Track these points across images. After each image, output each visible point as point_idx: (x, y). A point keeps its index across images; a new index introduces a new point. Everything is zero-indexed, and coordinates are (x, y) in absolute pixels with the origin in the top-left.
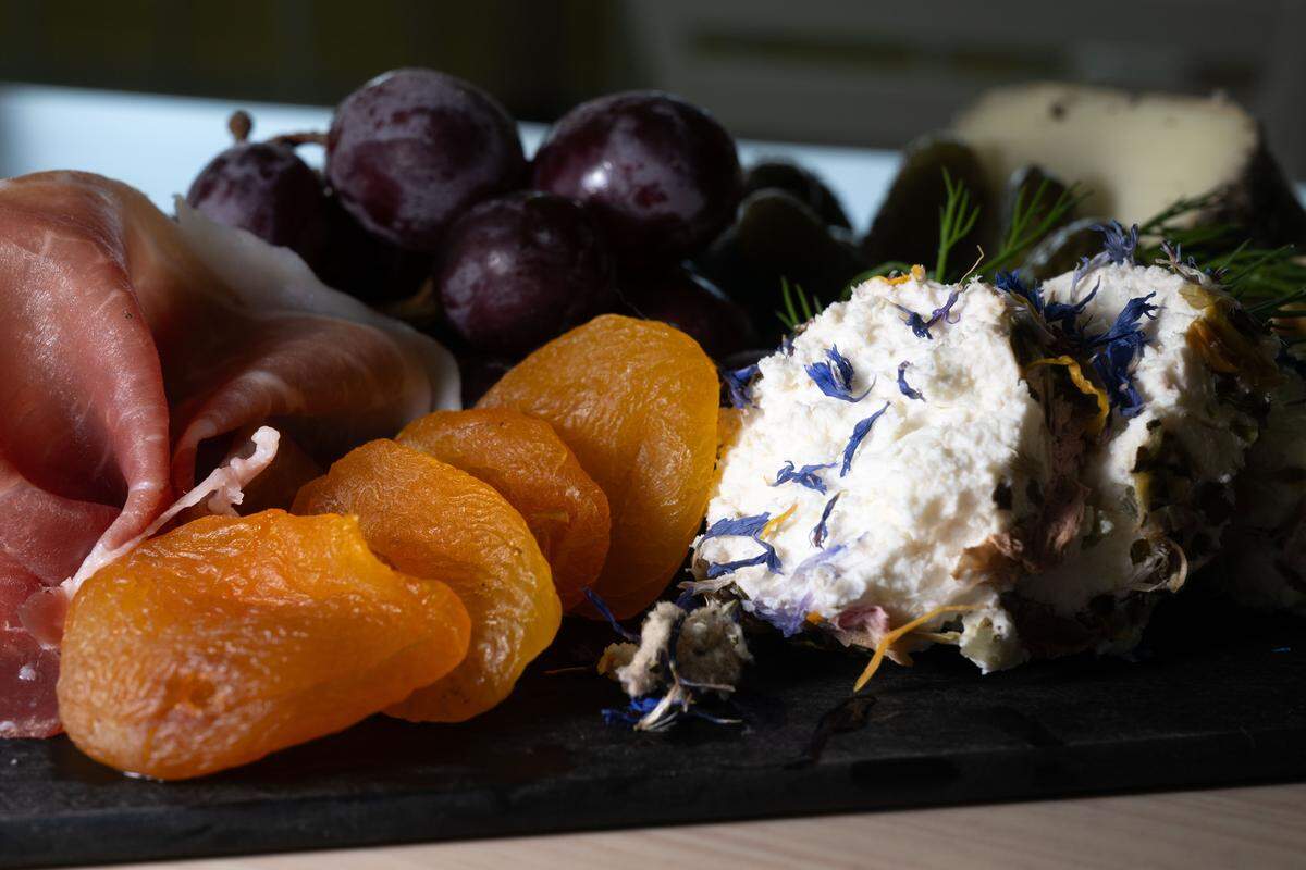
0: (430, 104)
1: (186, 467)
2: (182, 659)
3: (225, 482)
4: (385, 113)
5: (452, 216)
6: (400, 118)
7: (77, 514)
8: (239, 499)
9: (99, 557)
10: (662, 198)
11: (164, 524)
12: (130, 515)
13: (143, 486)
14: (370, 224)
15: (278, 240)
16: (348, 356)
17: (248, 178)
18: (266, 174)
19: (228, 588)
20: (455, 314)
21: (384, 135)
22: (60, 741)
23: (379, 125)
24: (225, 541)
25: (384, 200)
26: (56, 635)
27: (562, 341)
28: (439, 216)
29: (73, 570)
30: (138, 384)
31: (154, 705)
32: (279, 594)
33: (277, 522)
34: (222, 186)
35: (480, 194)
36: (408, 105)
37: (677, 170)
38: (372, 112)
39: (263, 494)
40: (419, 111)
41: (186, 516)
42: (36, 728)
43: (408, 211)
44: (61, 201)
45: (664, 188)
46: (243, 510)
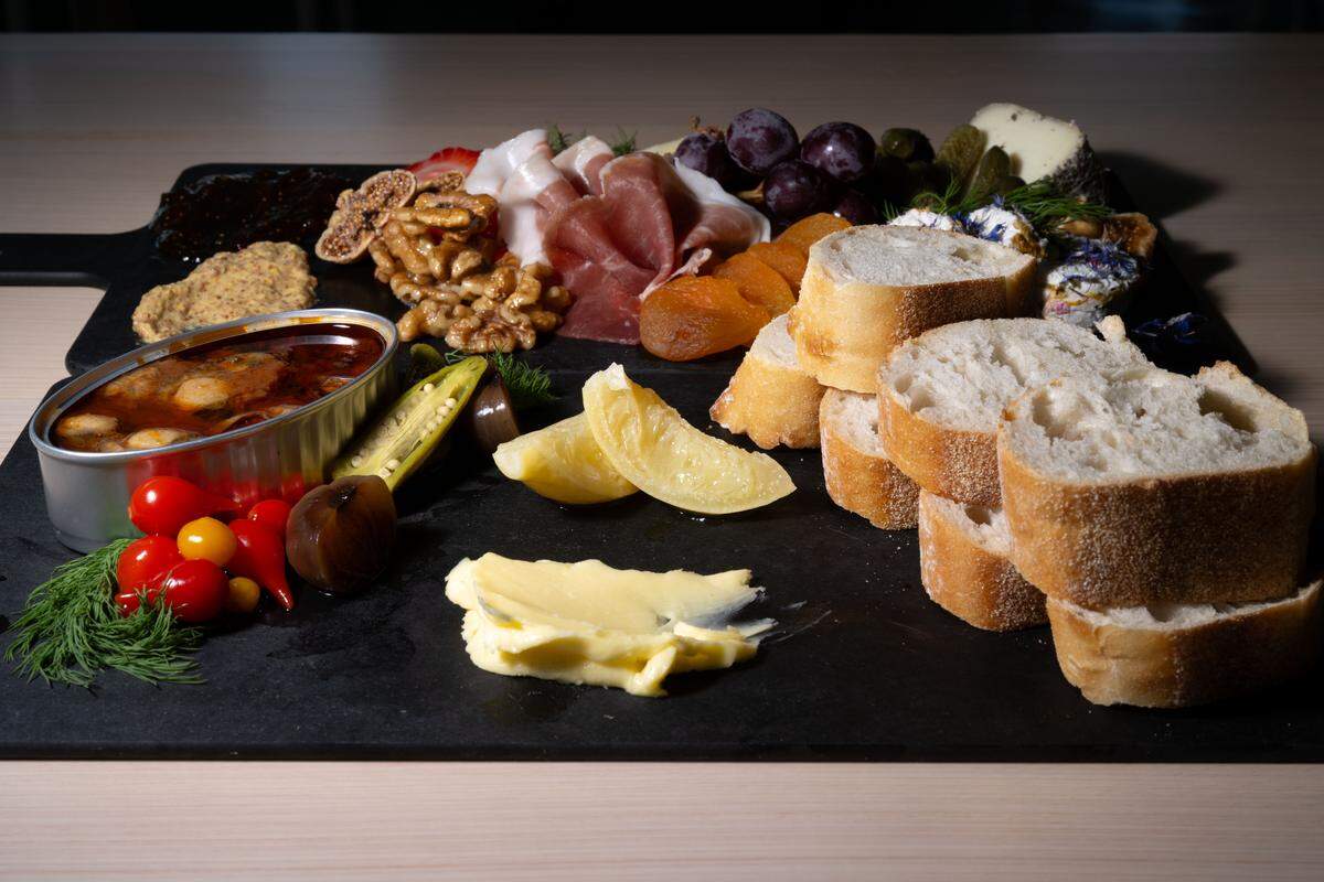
0: (765, 125)
1: (681, 258)
2: (681, 325)
3: (692, 265)
4: (749, 128)
5: (771, 166)
6: (754, 129)
7: (644, 274)
8: (697, 271)
9: (651, 288)
10: (846, 164)
11: (673, 278)
12: (662, 274)
13: (667, 266)
14: (741, 165)
15: (709, 174)
16: (735, 223)
17: (699, 149)
18: (705, 148)
19: (692, 301)
20: (769, 203)
21: (748, 136)
22: (640, 346)
23: (746, 132)
24: (691, 285)
25: (747, 158)
26: (638, 312)
27: (806, 220)
28: (766, 166)
29: (642, 291)
30: (666, 231)
31: (673, 338)
32: (709, 305)
33: (707, 279)
34: (689, 151)
35: (781, 160)
36: (757, 125)
37: (853, 155)
38: (744, 126)
39: (705, 270)
40: (761, 127)
41: (680, 276)
42: (633, 342)
43: (755, 163)
44: (640, 165)
45: (847, 161)
46: (698, 275)
